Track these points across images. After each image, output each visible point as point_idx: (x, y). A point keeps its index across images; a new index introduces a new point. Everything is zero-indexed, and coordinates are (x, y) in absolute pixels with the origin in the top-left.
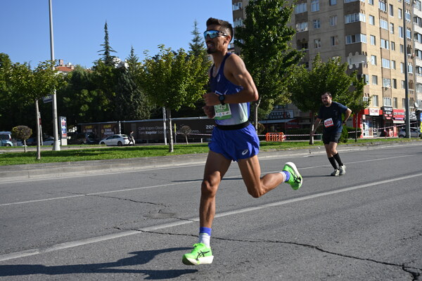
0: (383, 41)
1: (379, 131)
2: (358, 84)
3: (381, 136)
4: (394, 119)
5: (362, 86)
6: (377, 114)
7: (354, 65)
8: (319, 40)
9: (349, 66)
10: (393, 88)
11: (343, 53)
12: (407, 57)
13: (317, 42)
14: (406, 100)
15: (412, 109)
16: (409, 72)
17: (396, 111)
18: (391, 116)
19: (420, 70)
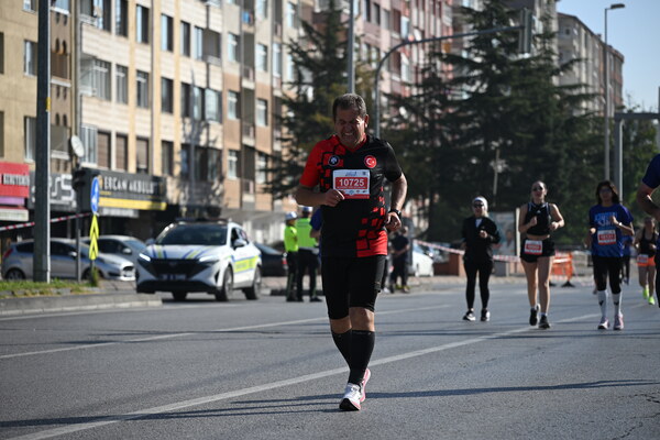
15: (58, 161)
16: (57, 9)
19: (99, 2)
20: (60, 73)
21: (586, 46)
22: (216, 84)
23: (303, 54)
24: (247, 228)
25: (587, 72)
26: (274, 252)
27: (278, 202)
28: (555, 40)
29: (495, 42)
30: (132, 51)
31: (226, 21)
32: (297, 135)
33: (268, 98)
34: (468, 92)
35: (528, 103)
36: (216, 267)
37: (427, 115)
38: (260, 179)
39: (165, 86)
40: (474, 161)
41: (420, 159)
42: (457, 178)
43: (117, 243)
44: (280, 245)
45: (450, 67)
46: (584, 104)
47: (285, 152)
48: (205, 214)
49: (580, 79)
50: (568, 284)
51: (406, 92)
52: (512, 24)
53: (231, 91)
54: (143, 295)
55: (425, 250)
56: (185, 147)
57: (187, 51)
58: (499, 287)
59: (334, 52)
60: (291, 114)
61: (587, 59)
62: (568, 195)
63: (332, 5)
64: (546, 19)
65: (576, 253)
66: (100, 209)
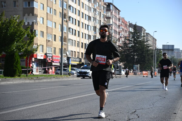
0: (49, 8)
1: (43, 69)
2: (31, 36)
3: (44, 73)
4: (53, 62)
5: (33, 38)
6: (42, 58)
7: (28, 23)
8: (5, 2)
9: (24, 23)
10: (53, 41)
11: (21, 13)
12: (63, 21)
13: (3, 4)
14: (61, 50)
15: (64, 55)
16: (64, 31)
17: (54, 56)
18: (51, 59)
19: (71, 30)
20: (65, 41)
21: (150, 38)
25: (151, 42)
28: (145, 37)
29: (135, 37)
30: (76, 38)
31: (92, 33)
34: (131, 45)
35: (141, 47)
36: (90, 73)
37: (124, 49)
39: (82, 44)
40: (132, 56)
41: (123, 56)
42: (129, 59)
43: (74, 69)
45: (128, 41)
46: (150, 47)
49: (149, 43)
50: (147, 77)
51: (121, 45)
52: (138, 34)
54: (78, 77)
55: (124, 71)
57: (85, 38)
58: (136, 77)
59: (109, 38)
61: (150, 40)
62: (147, 62)
64: (144, 33)
65: (148, 71)
66: (71, 63)
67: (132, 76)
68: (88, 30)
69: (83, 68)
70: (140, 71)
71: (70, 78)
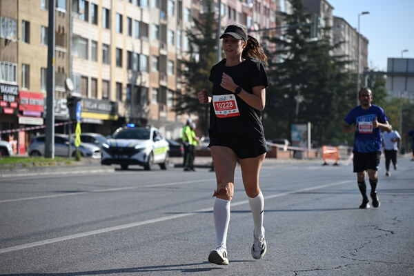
4: (21, 113)
10: (22, 43)
14: (48, 72)
15: (59, 92)
16: (59, 9)
17: (26, 94)
18: (15, 105)
19: (82, 5)
20: (61, 44)
21: (349, 34)
22: (146, 52)
23: (193, 36)
24: (162, 130)
25: (349, 49)
26: (176, 144)
27: (179, 117)
28: (331, 31)
29: (298, 32)
30: (100, 32)
31: (151, 17)
32: (190, 80)
33: (174, 59)
34: (284, 59)
35: (316, 65)
36: (144, 152)
38: (170, 104)
39: (118, 52)
40: (286, 96)
42: (277, 105)
43: (91, 137)
44: (179, 140)
45: (274, 45)
46: (347, 66)
47: (183, 89)
48: (139, 122)
49: (344, 52)
50: (336, 164)
52: (308, 21)
53: (154, 56)
54: (105, 166)
56: (129, 86)
57: (130, 33)
59: (211, 35)
60: (187, 69)
61: (348, 42)
62: (337, 115)
63: (209, 9)
64: (326, 19)
65: (341, 147)
66: (81, 119)
67: (285, 164)
68: (139, 4)
69: (121, 136)
70: (314, 147)
71: (80, 169)
